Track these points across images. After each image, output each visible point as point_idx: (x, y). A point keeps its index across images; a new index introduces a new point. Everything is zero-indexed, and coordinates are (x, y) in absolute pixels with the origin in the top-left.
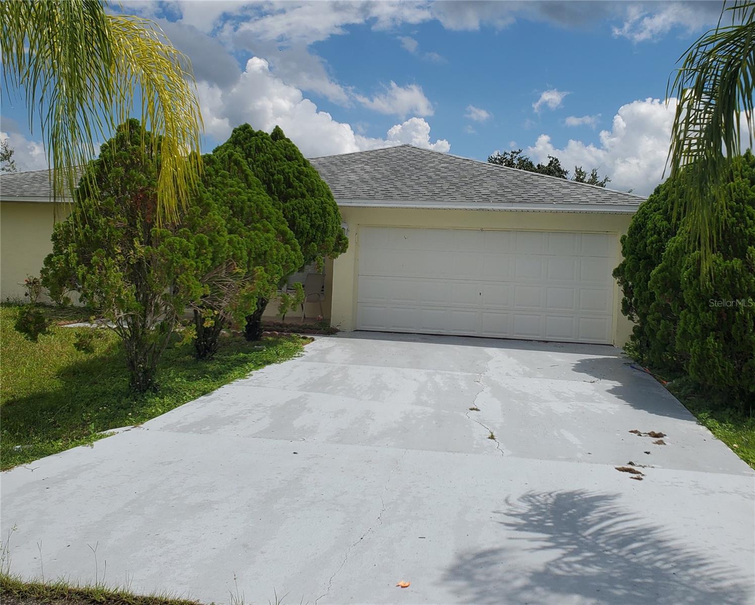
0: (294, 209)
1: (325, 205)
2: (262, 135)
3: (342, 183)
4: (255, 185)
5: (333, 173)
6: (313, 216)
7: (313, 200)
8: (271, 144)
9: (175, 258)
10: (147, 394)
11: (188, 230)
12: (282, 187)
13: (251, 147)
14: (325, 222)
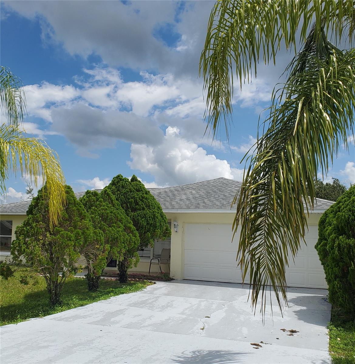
0: (138, 216)
1: (155, 213)
2: (125, 180)
3: (176, 201)
4: (116, 205)
5: (174, 195)
6: (148, 219)
7: (149, 211)
8: (129, 184)
9: (64, 241)
10: (56, 305)
11: (73, 228)
12: (133, 205)
13: (120, 186)
14: (155, 221)
